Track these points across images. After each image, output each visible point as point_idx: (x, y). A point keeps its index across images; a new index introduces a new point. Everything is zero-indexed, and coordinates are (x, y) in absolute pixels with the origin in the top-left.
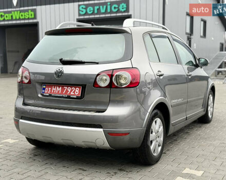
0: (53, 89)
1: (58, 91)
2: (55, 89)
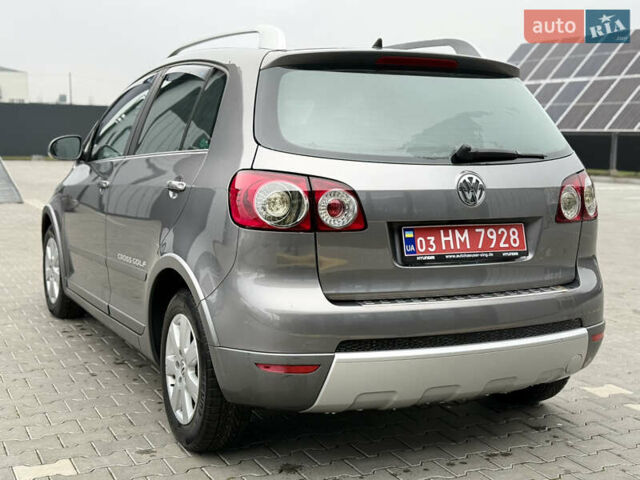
0: (443, 239)
1: (463, 244)
2: (450, 238)
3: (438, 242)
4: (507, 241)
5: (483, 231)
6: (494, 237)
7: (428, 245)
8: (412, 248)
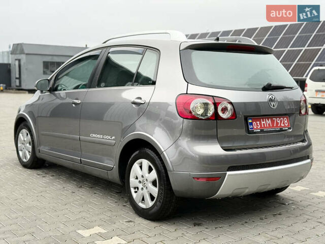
0: (262, 123)
1: (269, 125)
2: (265, 122)
3: (260, 124)
4: (284, 123)
5: (275, 119)
6: (279, 122)
7: (257, 126)
8: (252, 127)
